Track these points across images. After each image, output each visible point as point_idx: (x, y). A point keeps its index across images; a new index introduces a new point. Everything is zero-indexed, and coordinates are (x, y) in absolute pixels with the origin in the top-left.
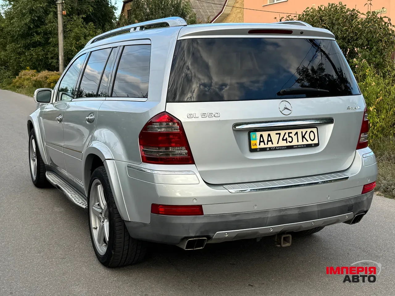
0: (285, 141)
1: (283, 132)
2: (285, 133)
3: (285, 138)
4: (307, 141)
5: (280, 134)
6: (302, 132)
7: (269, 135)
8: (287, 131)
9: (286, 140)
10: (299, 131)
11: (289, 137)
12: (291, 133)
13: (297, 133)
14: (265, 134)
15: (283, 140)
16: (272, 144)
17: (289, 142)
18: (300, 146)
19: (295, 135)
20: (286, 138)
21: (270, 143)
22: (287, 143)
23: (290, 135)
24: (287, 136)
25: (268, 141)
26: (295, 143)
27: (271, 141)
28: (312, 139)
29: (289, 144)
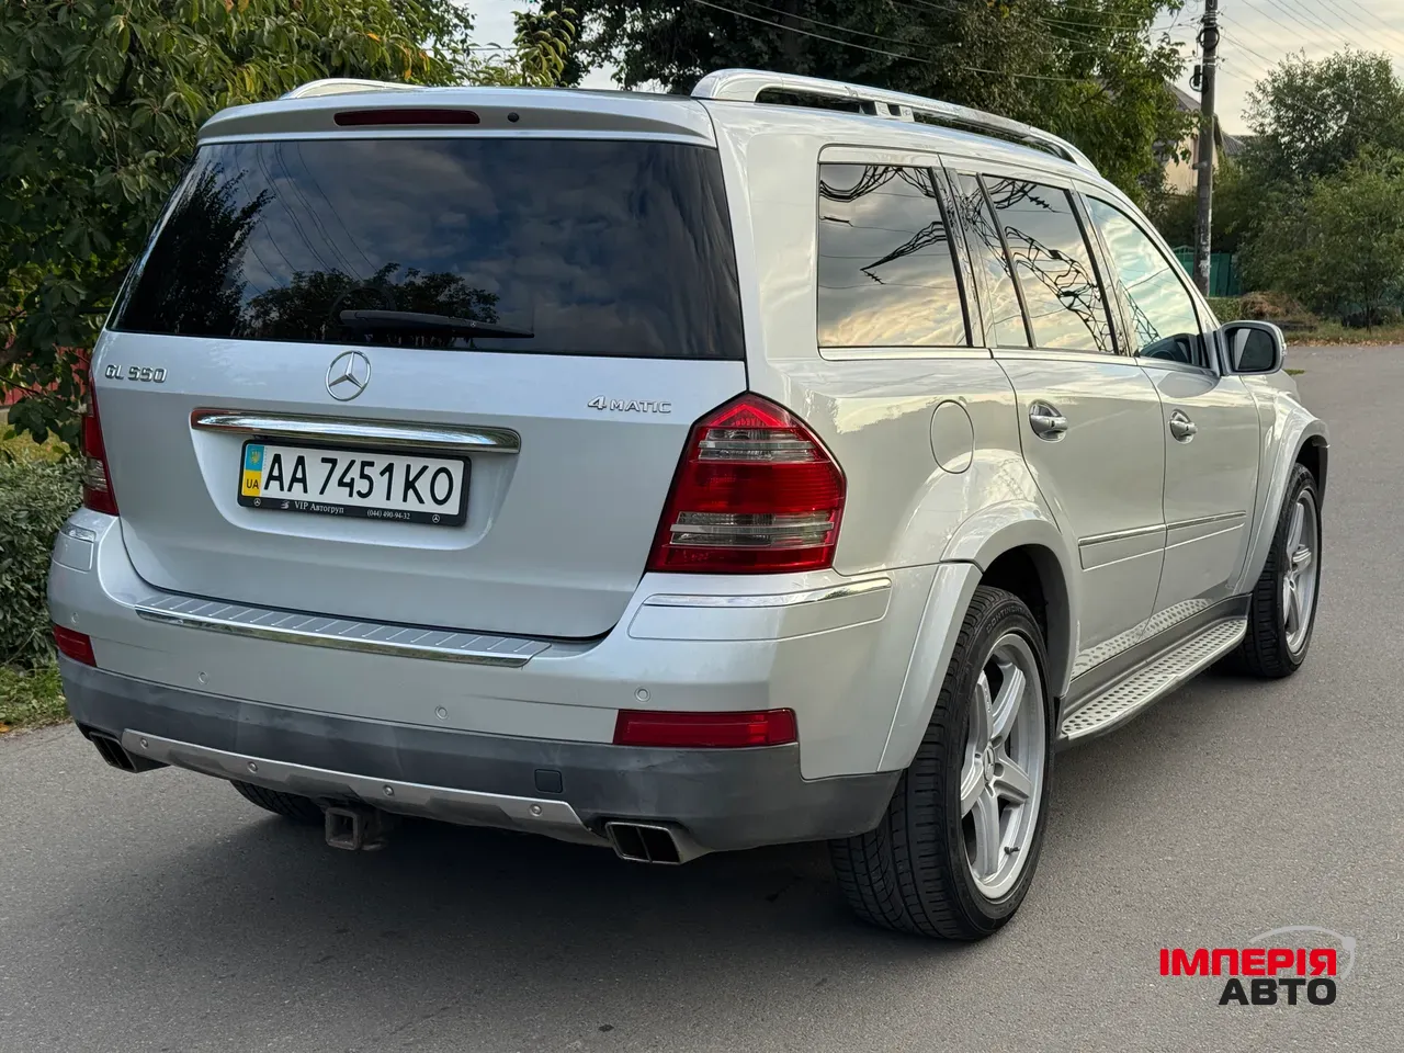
0: (348, 489)
1: (343, 458)
2: (353, 462)
3: (347, 480)
4: (421, 501)
5: (334, 462)
6: (408, 467)
7: (301, 461)
8: (360, 457)
9: (351, 485)
10: (400, 463)
11: (363, 476)
12: (371, 464)
13: (389, 469)
14: (289, 456)
15: (341, 483)
16: (305, 491)
17: (359, 493)
18: (389, 514)
19: (382, 474)
20: (353, 480)
21: (298, 487)
22: (351, 495)
23: (367, 470)
24: (355, 472)
25: (294, 479)
26: (377, 500)
27: (303, 480)
28: (440, 497)
29: (356, 501)
